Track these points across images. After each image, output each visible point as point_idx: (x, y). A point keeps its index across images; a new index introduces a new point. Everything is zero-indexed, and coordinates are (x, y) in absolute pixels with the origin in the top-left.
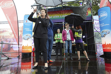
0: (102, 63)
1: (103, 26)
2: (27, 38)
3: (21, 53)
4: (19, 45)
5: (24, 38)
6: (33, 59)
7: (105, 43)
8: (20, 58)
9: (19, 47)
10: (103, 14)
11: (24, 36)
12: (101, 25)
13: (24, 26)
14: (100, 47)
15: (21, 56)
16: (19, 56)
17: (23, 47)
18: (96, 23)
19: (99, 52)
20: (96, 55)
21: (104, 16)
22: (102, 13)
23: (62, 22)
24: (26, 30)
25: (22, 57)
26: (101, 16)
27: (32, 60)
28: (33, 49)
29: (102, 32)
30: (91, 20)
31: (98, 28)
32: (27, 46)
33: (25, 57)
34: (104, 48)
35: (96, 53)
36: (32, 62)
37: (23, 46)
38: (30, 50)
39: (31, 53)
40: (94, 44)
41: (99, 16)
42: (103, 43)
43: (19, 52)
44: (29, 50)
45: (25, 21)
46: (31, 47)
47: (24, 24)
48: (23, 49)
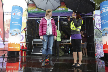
0: (103, 66)
1: (104, 23)
2: (15, 34)
3: (7, 51)
4: (4, 41)
5: (11, 34)
6: (22, 59)
7: (106, 43)
8: (5, 57)
9: (4, 45)
10: (106, 9)
11: (11, 31)
12: (102, 21)
13: (12, 19)
14: (101, 48)
15: (6, 54)
16: (4, 55)
17: (10, 45)
18: (98, 19)
19: (99, 53)
20: (95, 57)
21: (106, 11)
22: (104, 8)
23: (57, 17)
24: (13, 24)
25: (7, 56)
26: (104, 11)
27: (20, 60)
28: (21, 47)
29: (104, 30)
30: (92, 16)
31: (100, 25)
32: (14, 43)
33: (12, 56)
34: (105, 49)
35: (96, 54)
36: (20, 63)
37: (9, 43)
38: (18, 48)
39: (19, 51)
40: (94, 44)
41: (101, 11)
42: (104, 43)
43: (4, 51)
44: (16, 48)
45: (13, 13)
46: (20, 44)
47: (12, 17)
48: (9, 46)
